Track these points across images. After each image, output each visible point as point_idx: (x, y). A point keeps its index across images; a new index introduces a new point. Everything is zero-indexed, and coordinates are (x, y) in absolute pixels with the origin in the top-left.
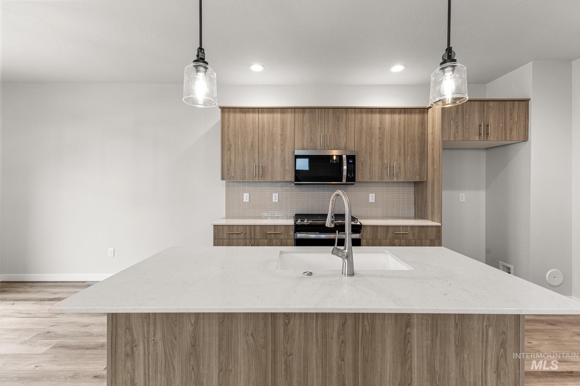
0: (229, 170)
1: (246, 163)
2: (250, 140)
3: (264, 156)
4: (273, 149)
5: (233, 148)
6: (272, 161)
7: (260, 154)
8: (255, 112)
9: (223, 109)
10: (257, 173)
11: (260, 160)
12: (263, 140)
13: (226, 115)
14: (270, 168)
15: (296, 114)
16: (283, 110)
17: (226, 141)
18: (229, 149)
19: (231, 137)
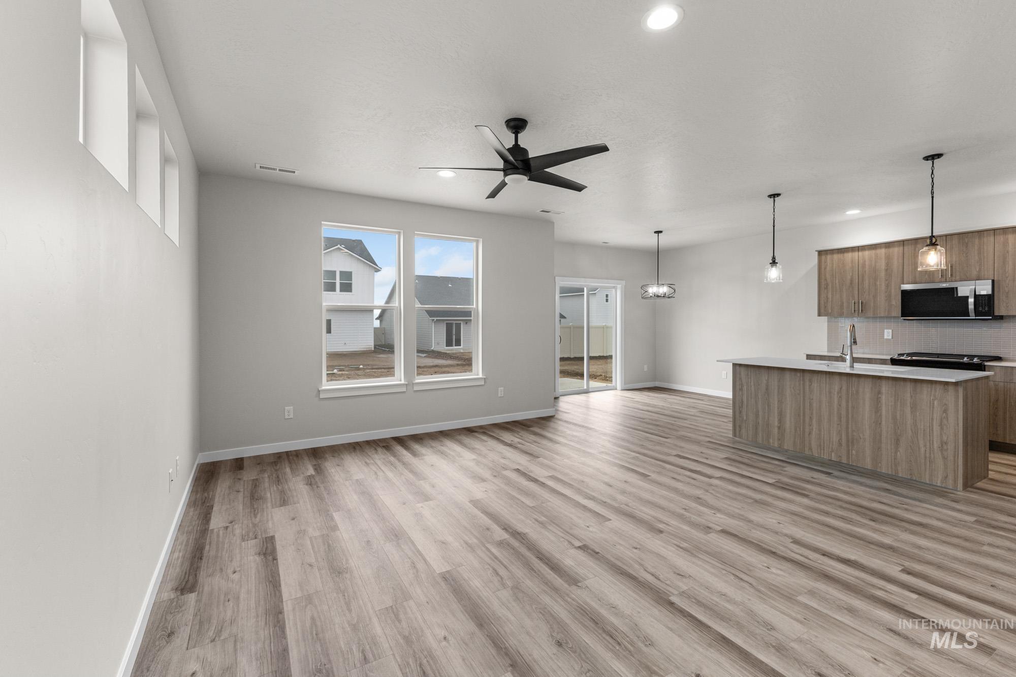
0: (825, 307)
1: (844, 301)
2: (849, 277)
3: (864, 292)
4: (876, 285)
5: (830, 286)
6: (875, 297)
7: (860, 291)
8: (855, 251)
9: (820, 253)
10: (857, 309)
11: (860, 296)
12: (863, 277)
13: (823, 257)
14: (872, 305)
15: (905, 247)
16: (888, 245)
17: (823, 281)
18: (826, 288)
19: (828, 276)
